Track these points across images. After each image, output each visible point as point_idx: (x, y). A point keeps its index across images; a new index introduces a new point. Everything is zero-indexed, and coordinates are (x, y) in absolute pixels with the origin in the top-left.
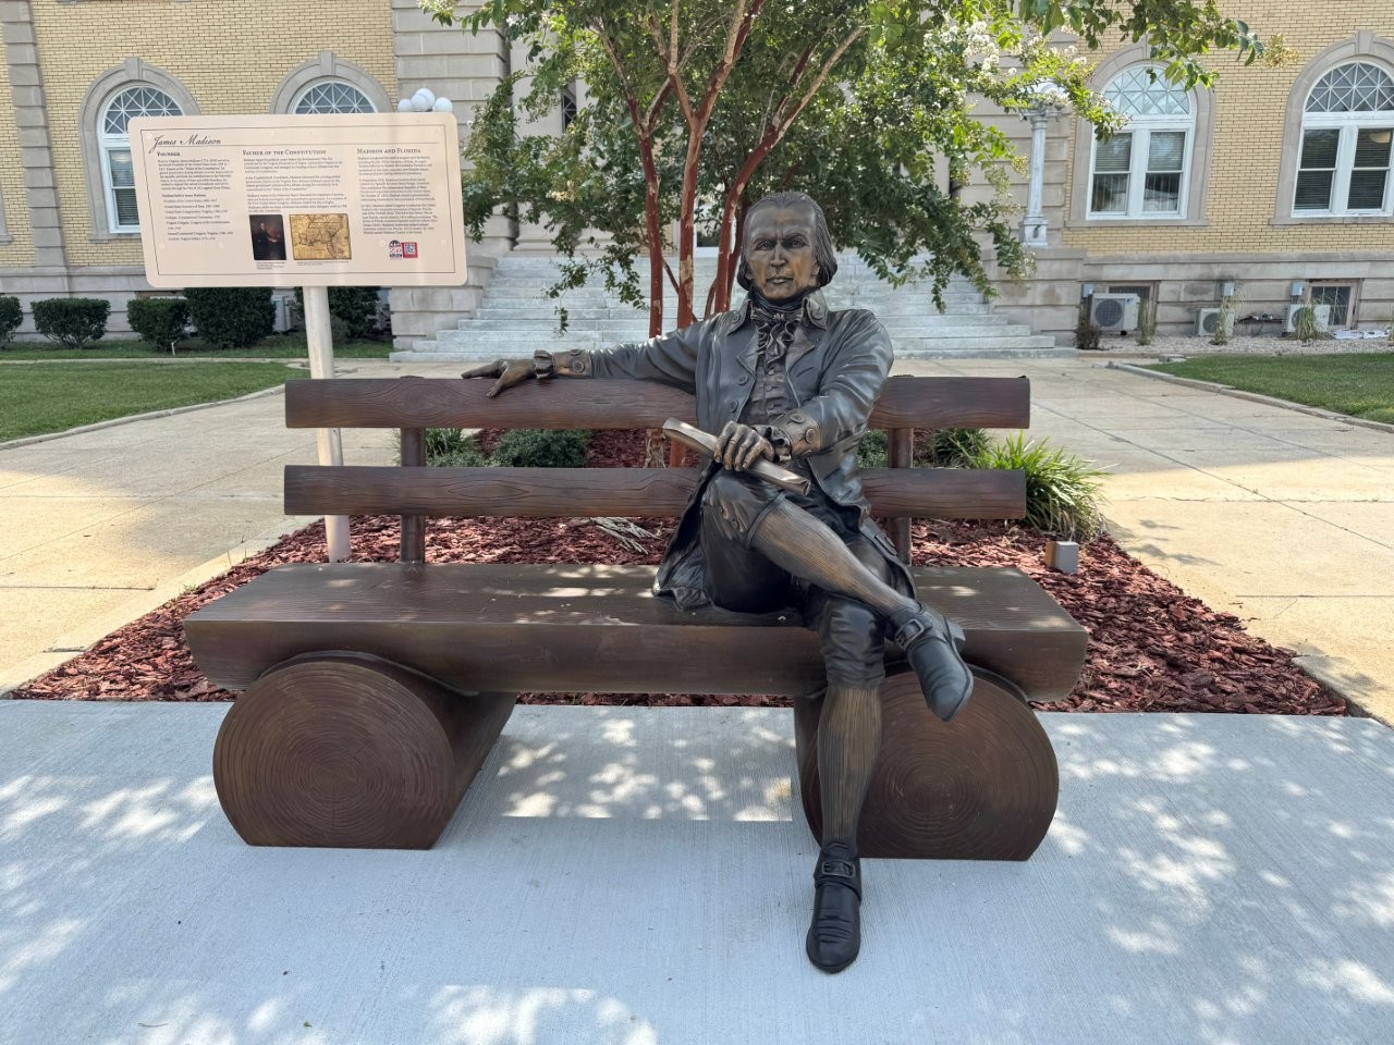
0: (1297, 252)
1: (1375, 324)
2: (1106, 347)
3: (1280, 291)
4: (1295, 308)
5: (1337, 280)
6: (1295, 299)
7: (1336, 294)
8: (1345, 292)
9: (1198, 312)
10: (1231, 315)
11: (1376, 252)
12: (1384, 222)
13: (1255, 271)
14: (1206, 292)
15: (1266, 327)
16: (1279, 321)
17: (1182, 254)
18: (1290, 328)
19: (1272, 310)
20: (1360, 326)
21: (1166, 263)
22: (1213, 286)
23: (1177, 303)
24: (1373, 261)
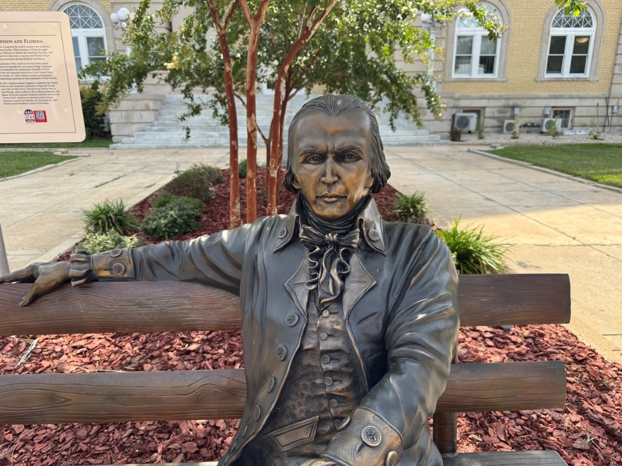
0: (546, 94)
1: (581, 128)
2: (464, 139)
3: (539, 112)
4: (546, 120)
5: (564, 107)
6: (546, 116)
7: (563, 113)
8: (568, 112)
9: (503, 123)
10: (518, 123)
11: (582, 94)
12: (585, 80)
13: (528, 103)
14: (505, 112)
15: (533, 129)
16: (539, 126)
17: (496, 94)
18: (544, 130)
19: (536, 121)
20: (574, 128)
21: (489, 98)
22: (509, 110)
23: (494, 118)
24: (580, 98)
